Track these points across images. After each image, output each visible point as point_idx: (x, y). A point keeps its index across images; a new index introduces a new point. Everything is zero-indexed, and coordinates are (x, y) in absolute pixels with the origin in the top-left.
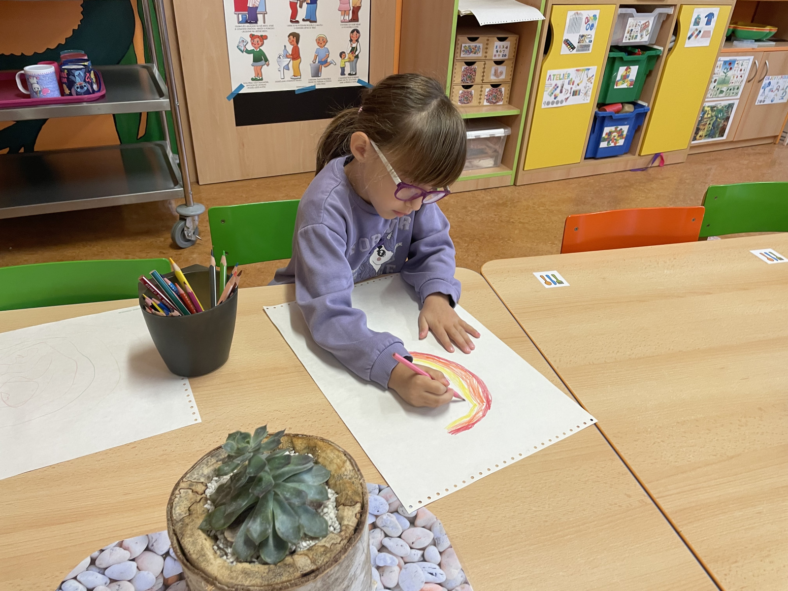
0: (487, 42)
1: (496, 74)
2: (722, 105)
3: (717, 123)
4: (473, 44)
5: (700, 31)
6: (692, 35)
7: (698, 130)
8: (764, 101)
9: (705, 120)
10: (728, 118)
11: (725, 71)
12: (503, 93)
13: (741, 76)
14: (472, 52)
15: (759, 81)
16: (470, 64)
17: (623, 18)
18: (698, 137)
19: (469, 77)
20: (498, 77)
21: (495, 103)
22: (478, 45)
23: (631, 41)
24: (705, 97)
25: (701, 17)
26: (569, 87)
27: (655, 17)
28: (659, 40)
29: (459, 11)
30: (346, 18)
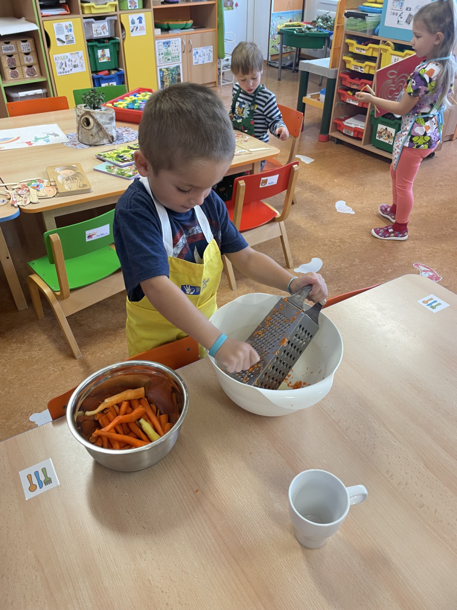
0: (16, 44)
2: (173, 67)
3: (173, 77)
4: (8, 46)
5: (137, 28)
6: (133, 30)
7: (163, 82)
8: (198, 63)
9: (166, 76)
11: (166, 48)
12: (36, 70)
13: (177, 50)
14: (9, 50)
15: (190, 52)
16: (10, 56)
17: (88, 24)
19: (12, 63)
20: (29, 61)
22: (11, 45)
23: (99, 36)
25: (134, 19)
26: (70, 63)
27: (108, 22)
28: (116, 34)
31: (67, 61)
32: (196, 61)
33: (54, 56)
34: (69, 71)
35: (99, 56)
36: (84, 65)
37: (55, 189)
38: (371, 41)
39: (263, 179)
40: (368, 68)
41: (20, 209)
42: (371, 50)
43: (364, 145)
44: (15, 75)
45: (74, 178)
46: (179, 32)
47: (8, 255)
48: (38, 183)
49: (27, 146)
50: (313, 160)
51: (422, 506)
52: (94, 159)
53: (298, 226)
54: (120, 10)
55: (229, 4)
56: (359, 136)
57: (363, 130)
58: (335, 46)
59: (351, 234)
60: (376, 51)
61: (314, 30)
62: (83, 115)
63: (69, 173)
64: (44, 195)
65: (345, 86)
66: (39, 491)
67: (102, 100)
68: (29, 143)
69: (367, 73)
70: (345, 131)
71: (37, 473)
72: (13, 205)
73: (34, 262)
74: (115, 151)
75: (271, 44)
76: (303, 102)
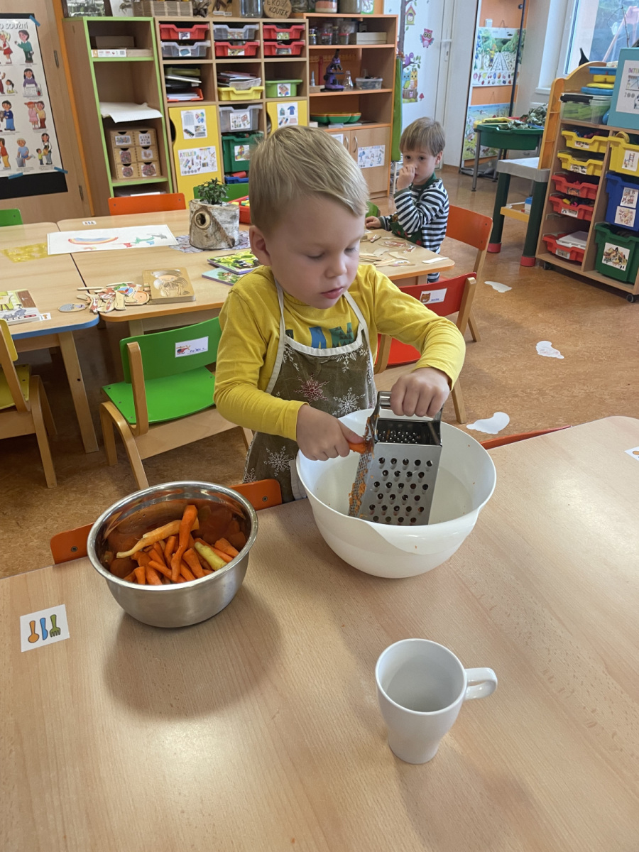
0: (133, 134)
1: (145, 154)
4: (123, 136)
5: (287, 119)
6: (281, 122)
8: (364, 166)
12: (155, 168)
14: (123, 142)
15: (355, 151)
16: (125, 149)
19: (127, 158)
20: (147, 157)
21: (151, 175)
22: (127, 136)
23: (237, 128)
25: (284, 109)
26: (198, 161)
27: (250, 111)
28: (260, 127)
29: (102, 116)
30: (37, 126)
31: (195, 157)
32: (362, 164)
33: (180, 152)
34: (196, 171)
35: (236, 154)
36: (216, 164)
37: (148, 295)
38: (598, 132)
39: (423, 293)
40: (592, 167)
41: (100, 316)
42: (597, 144)
43: (584, 271)
44: (128, 173)
45: (175, 284)
46: (341, 127)
47: (79, 375)
48: (128, 287)
49: (125, 247)
50: (511, 288)
51: (592, 725)
52: (205, 265)
53: (480, 370)
54: (267, 97)
55: (411, 95)
56: (579, 259)
57: (584, 250)
58: (546, 139)
59: (556, 384)
60: (604, 145)
61: (525, 127)
62: (197, 211)
63: (170, 278)
64: (133, 301)
65: (560, 192)
66: (40, 643)
67: (224, 193)
68: (128, 245)
69: (590, 174)
70: (559, 252)
71: (43, 621)
72: (92, 311)
73: (111, 386)
74: (233, 256)
75: (466, 146)
76: (501, 213)
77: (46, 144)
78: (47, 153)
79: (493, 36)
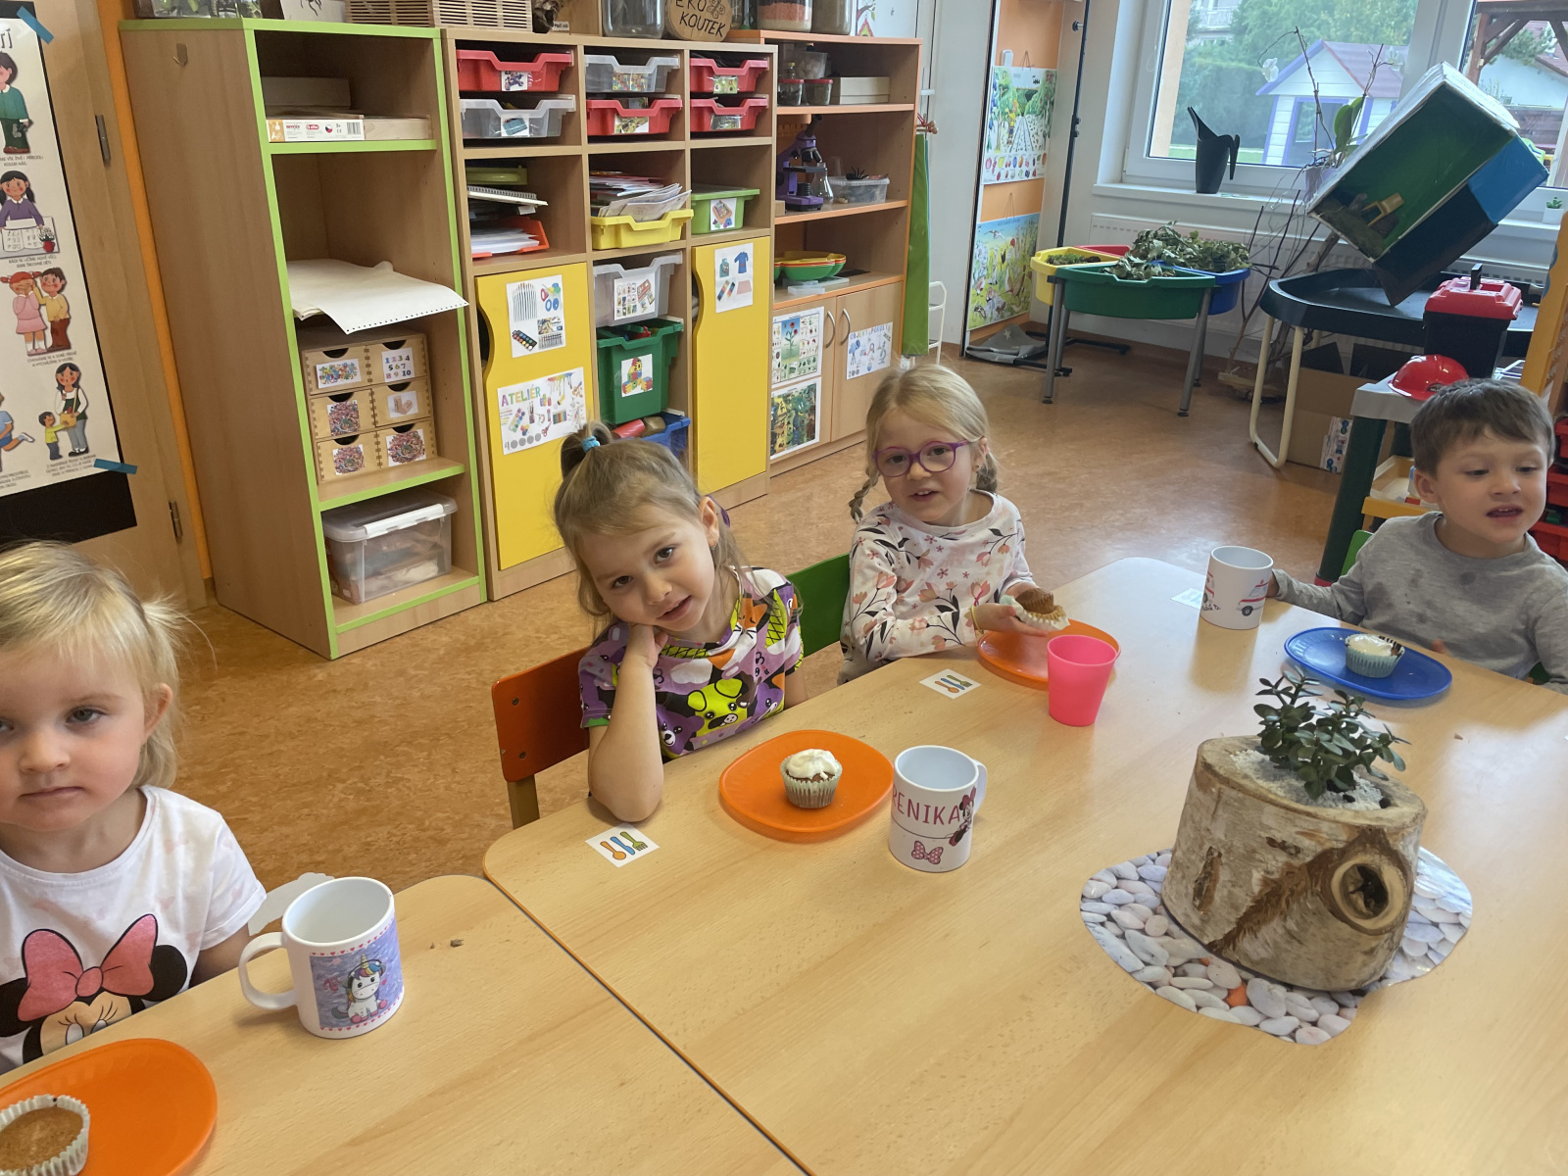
0: (365, 354)
1: (399, 408)
2: (799, 390)
3: (799, 420)
4: (338, 363)
5: (733, 285)
6: (722, 292)
7: (774, 436)
8: (858, 372)
9: (781, 419)
10: (813, 409)
11: (789, 337)
12: (422, 438)
13: (814, 341)
14: (339, 376)
15: (842, 343)
16: (341, 398)
17: (605, 283)
18: (777, 448)
19: (346, 422)
20: (404, 412)
21: (411, 459)
22: (349, 362)
23: (628, 316)
24: (770, 383)
25: (728, 261)
26: (543, 410)
27: (656, 271)
28: (675, 309)
29: (294, 312)
30: (40, 345)
31: (536, 402)
32: (854, 368)
33: (501, 392)
34: (538, 437)
44: (350, 463)
54: (693, 235)
75: (974, 302)
76: (1363, 511)
77: (71, 395)
78: (72, 421)
79: (1014, 84)
